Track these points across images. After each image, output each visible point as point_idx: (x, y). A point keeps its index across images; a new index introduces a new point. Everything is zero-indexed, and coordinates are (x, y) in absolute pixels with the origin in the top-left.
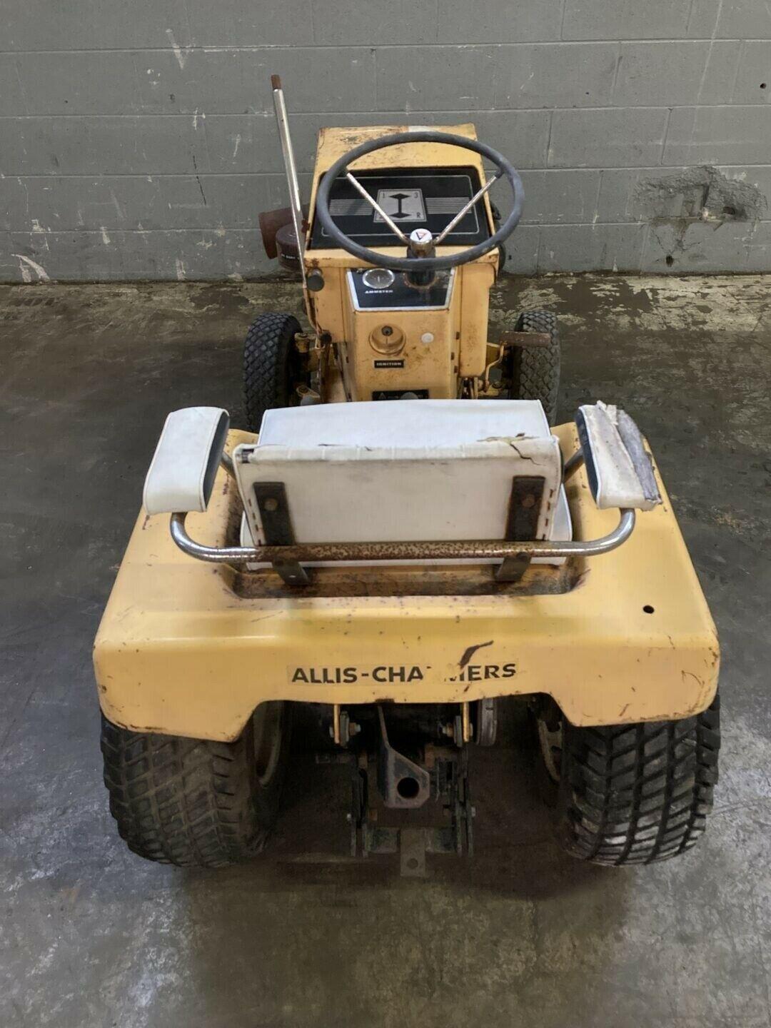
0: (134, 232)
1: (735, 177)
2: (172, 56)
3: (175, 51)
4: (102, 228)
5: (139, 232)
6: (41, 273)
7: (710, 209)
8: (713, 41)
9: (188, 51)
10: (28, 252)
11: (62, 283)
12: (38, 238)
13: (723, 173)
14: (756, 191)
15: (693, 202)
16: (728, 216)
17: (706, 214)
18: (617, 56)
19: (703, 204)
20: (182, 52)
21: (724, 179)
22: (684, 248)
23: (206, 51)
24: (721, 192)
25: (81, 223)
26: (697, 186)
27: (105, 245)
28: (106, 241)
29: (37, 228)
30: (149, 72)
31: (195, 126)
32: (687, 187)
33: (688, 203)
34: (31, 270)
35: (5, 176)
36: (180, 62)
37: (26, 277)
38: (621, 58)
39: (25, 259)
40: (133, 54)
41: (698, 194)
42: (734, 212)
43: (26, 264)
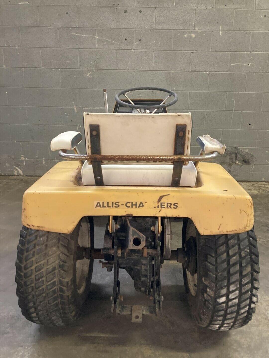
0: (54, 160)
1: (245, 151)
2: (74, 109)
3: (75, 108)
4: (43, 159)
5: (55, 160)
6: (21, 172)
7: (238, 161)
8: (233, 111)
9: (78, 108)
10: (18, 166)
11: (26, 176)
12: (22, 161)
13: (241, 149)
14: (252, 155)
15: (233, 158)
16: (244, 163)
17: (237, 162)
18: (205, 114)
19: (236, 159)
20: (76, 108)
21: (241, 151)
22: (231, 172)
23: (84, 108)
24: (241, 155)
25: (37, 157)
26: (233, 153)
27: (43, 164)
28: (44, 163)
29: (23, 158)
30: (66, 113)
31: (78, 129)
32: (230, 153)
33: (231, 158)
34: (18, 171)
35: (16, 141)
36: (75, 111)
37: (16, 174)
38: (206, 115)
39: (17, 168)
40: (62, 108)
41: (234, 156)
42: (246, 162)
43: (16, 169)
